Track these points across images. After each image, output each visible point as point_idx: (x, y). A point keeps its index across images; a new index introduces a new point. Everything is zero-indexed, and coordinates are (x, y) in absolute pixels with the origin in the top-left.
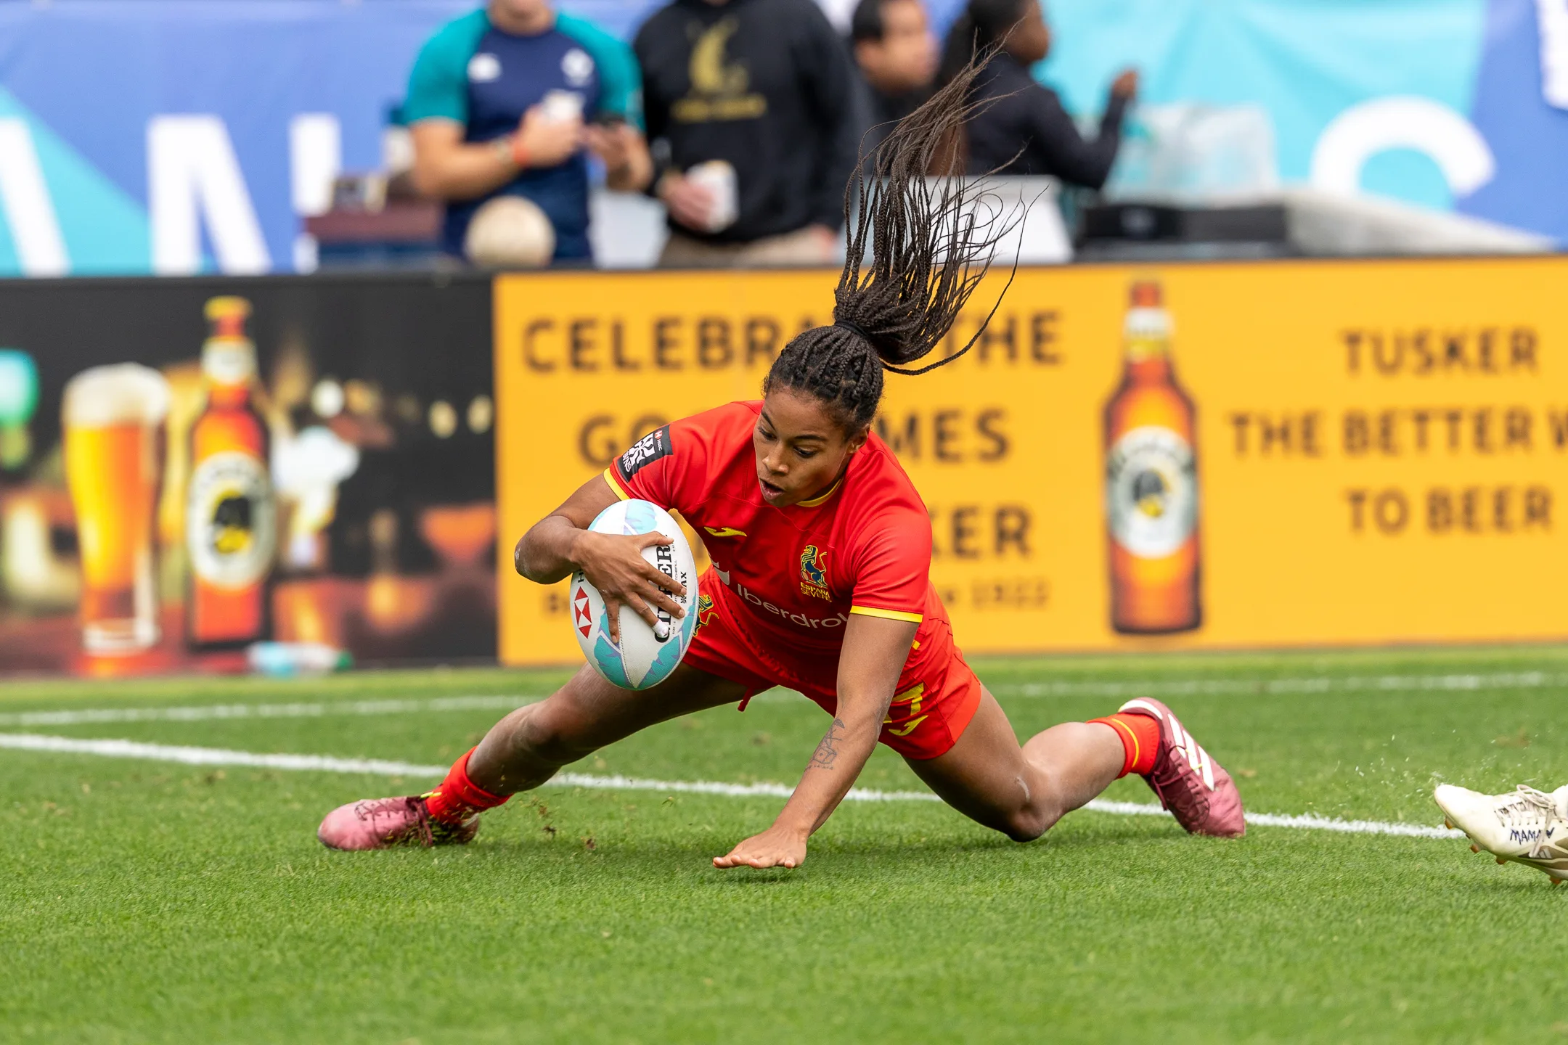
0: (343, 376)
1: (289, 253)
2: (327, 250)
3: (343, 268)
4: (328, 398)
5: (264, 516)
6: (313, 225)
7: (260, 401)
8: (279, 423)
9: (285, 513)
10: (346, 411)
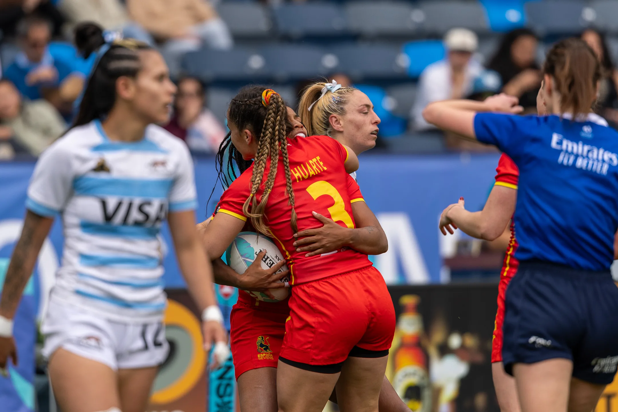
0: (462, 331)
1: (438, 275)
2: (454, 273)
3: (462, 282)
4: (455, 341)
5: (427, 394)
6: (448, 262)
7: (424, 342)
8: (433, 352)
9: (437, 392)
10: (463, 347)
